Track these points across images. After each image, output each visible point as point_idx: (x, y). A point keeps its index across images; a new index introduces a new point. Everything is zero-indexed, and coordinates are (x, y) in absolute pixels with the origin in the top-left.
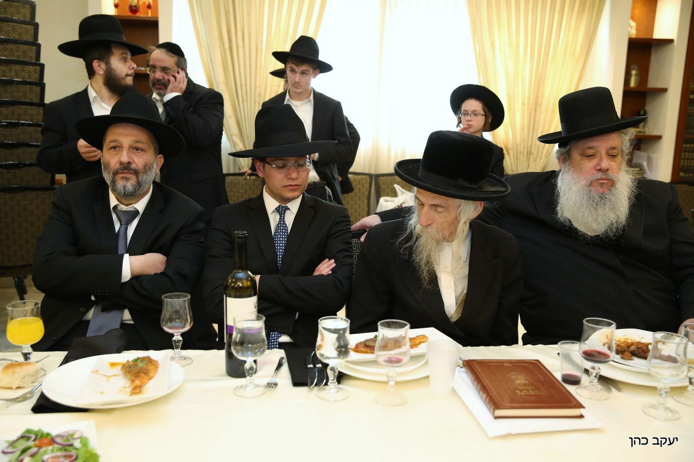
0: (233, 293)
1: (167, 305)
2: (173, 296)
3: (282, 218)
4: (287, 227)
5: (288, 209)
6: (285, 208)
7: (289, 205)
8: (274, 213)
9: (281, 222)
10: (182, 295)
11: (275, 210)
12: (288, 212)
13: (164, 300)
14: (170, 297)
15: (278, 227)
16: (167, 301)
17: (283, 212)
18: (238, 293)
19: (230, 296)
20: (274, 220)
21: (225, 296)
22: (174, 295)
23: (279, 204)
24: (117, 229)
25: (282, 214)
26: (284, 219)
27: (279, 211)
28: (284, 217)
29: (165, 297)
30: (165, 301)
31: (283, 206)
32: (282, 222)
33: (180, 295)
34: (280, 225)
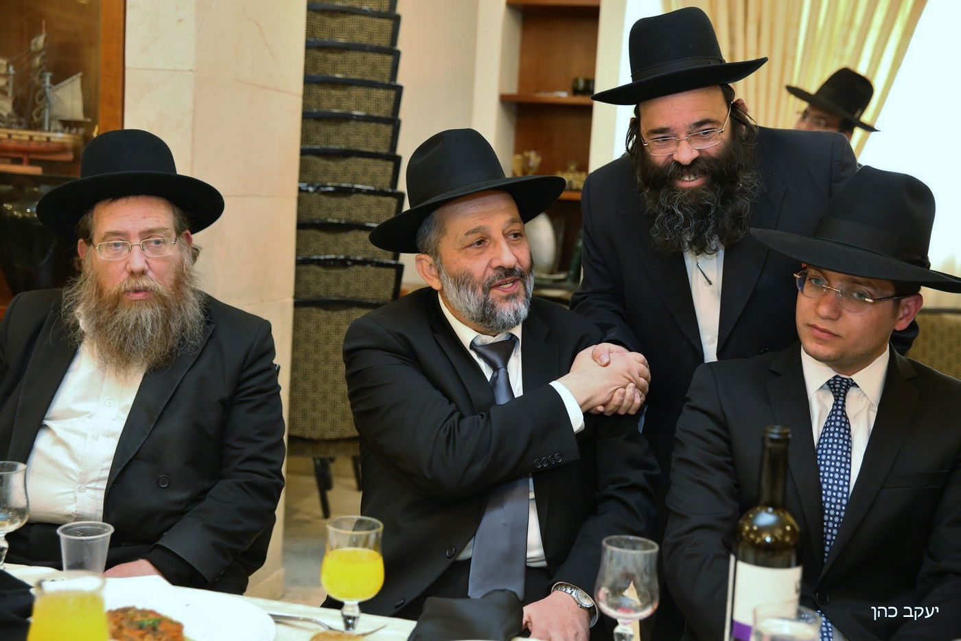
0: (750, 554)
1: (611, 558)
2: (623, 543)
3: (840, 403)
4: (849, 424)
5: (855, 385)
6: (848, 382)
7: (856, 377)
8: (822, 393)
9: (836, 411)
10: (641, 542)
11: (826, 386)
12: (852, 392)
13: (605, 550)
14: (619, 545)
15: (831, 421)
16: (612, 552)
17: (842, 391)
18: (762, 556)
19: (745, 560)
20: (820, 406)
21: (732, 558)
22: (628, 541)
23: (834, 374)
24: (489, 377)
25: (839, 396)
26: (843, 406)
27: (835, 388)
28: (844, 401)
29: (609, 543)
30: (608, 552)
31: (843, 379)
32: (839, 413)
33: (637, 542)
34: (833, 418)
